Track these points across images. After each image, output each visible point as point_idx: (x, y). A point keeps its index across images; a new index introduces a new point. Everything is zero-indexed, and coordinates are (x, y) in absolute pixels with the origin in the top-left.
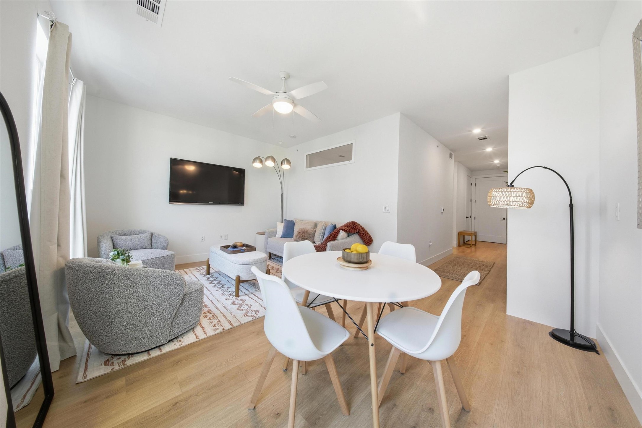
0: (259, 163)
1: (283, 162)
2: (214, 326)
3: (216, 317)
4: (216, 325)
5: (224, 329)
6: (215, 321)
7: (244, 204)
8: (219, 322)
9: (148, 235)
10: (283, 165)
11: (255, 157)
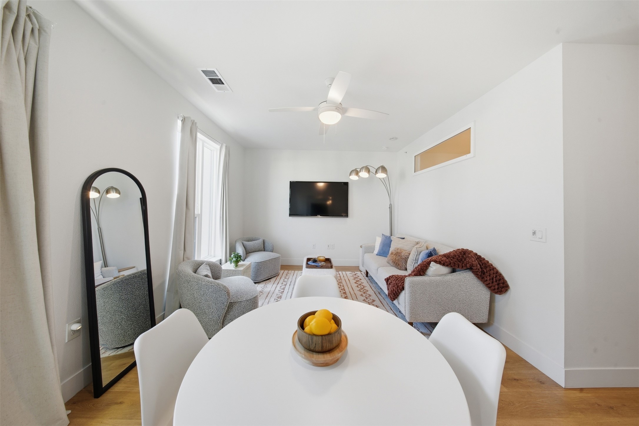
0: (355, 175)
1: (377, 171)
7: (348, 216)
9: (260, 241)
10: (377, 173)
11: (352, 170)
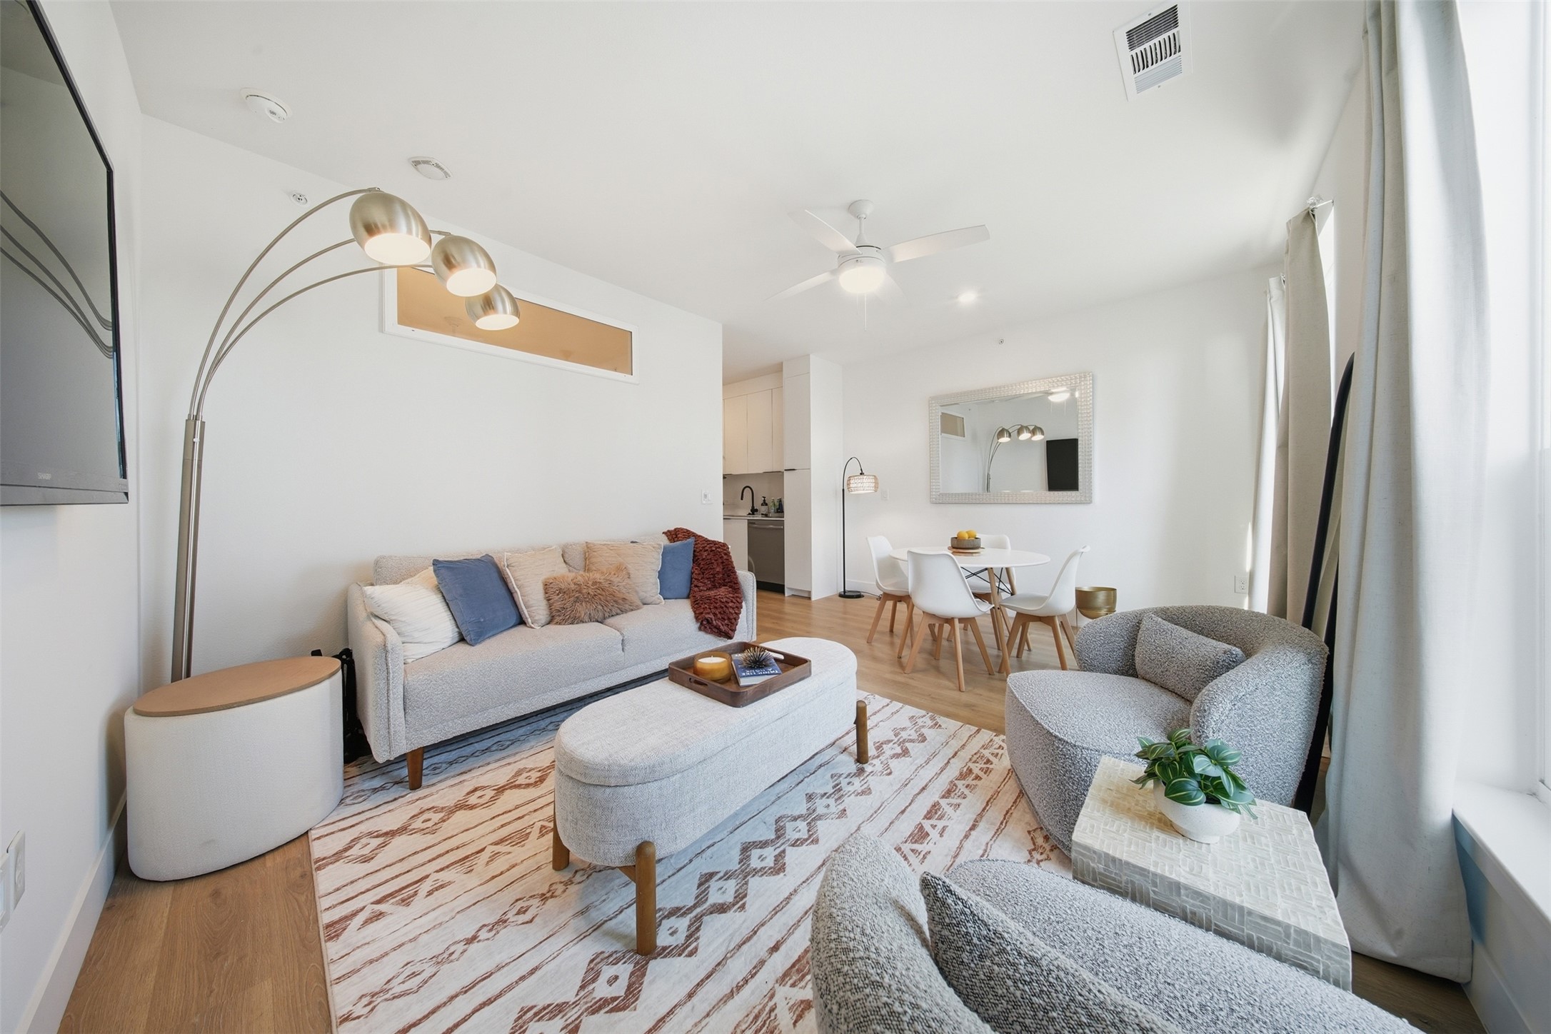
3: (977, 756)
4: (995, 746)
6: (987, 752)
8: (985, 747)
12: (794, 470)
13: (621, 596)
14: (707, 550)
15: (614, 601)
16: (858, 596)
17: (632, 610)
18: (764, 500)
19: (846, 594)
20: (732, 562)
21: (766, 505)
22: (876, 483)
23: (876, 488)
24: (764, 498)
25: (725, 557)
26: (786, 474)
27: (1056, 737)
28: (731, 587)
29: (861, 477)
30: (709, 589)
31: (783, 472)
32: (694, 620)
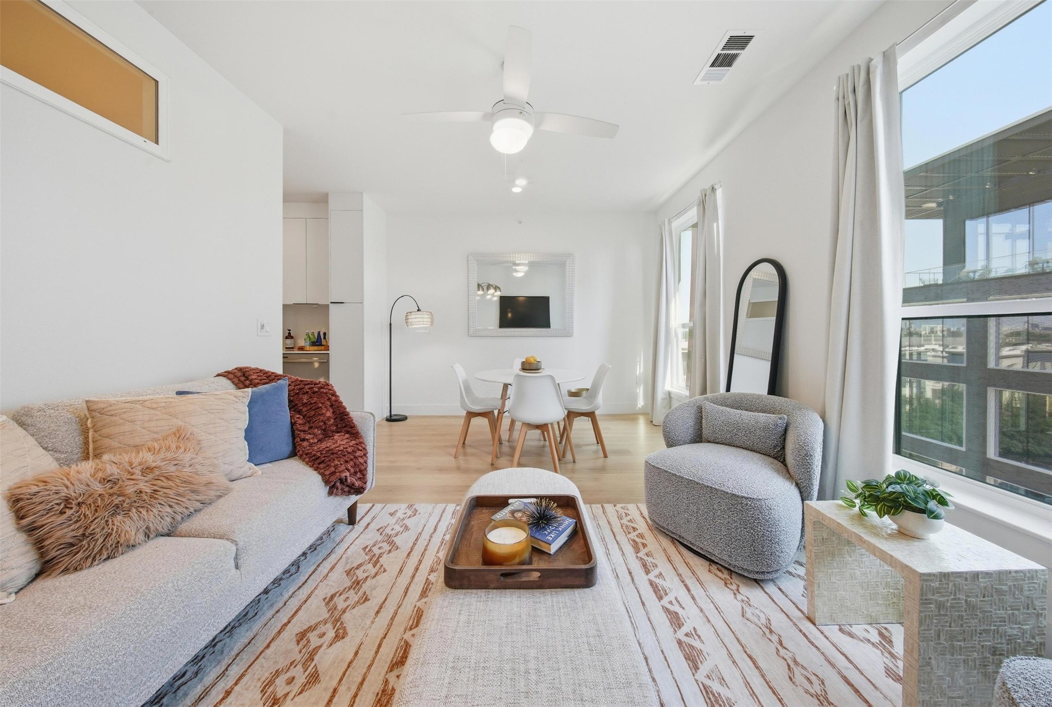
2: (627, 515)
3: (624, 528)
4: (624, 515)
5: (615, 506)
6: (625, 521)
8: (620, 518)
12: (343, 303)
13: (203, 480)
14: (307, 392)
15: (193, 492)
16: (404, 418)
17: (220, 496)
18: (289, 333)
19: (392, 418)
20: (341, 403)
21: (292, 338)
22: (432, 319)
23: (432, 322)
24: (289, 330)
25: (333, 398)
26: (332, 306)
27: (742, 497)
28: (347, 432)
29: (418, 313)
30: (320, 441)
31: (327, 306)
32: (323, 484)
